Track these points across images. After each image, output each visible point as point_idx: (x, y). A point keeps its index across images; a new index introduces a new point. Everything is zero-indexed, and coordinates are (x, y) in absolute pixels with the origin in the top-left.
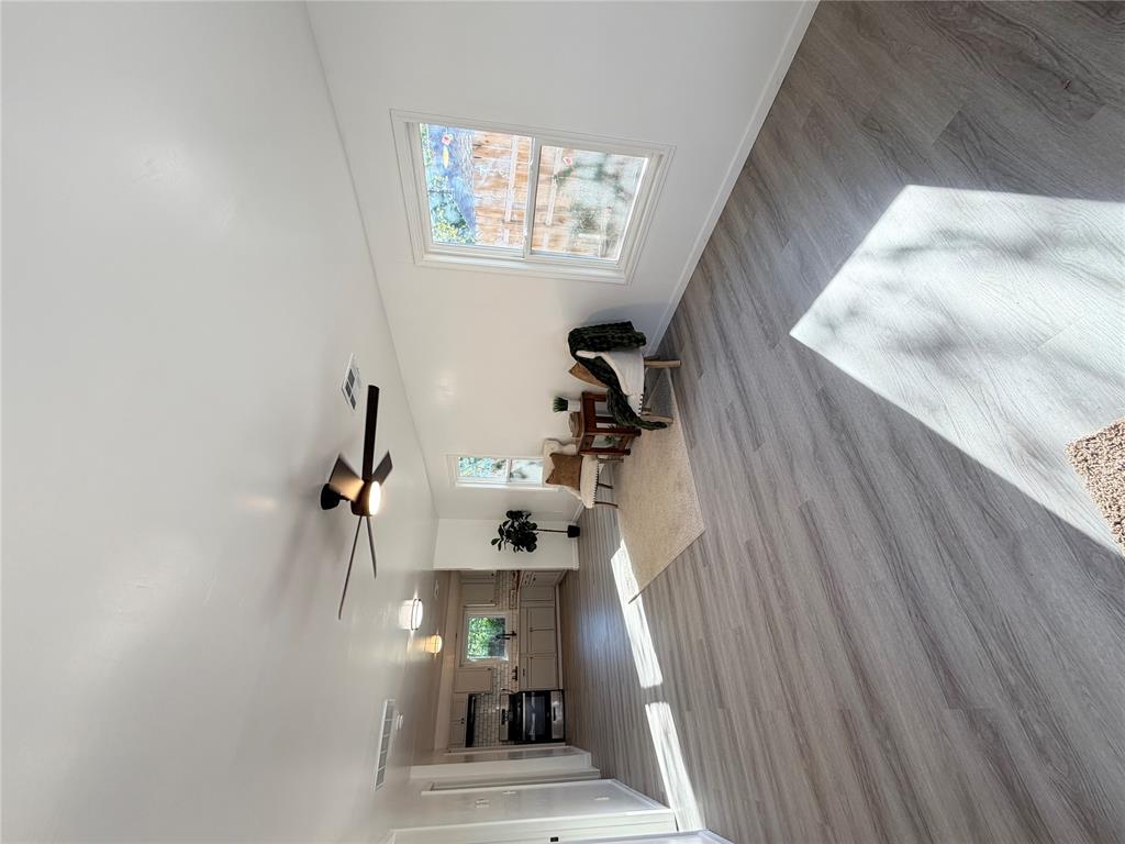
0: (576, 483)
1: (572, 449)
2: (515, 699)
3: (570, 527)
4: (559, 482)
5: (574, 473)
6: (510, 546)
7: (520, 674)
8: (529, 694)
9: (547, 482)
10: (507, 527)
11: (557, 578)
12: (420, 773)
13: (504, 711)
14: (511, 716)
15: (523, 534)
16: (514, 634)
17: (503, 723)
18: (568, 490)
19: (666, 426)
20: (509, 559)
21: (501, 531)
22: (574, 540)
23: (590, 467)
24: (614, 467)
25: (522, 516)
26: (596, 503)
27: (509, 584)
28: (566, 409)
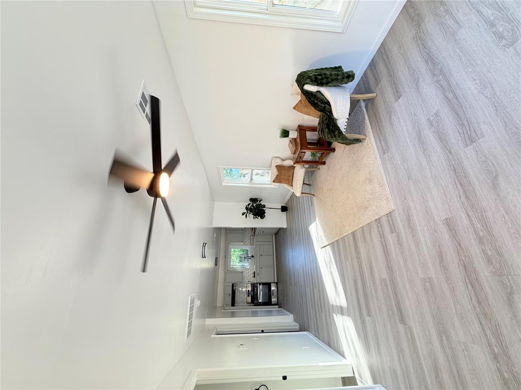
0: (290, 182)
1: (289, 163)
2: (254, 286)
3: (282, 207)
4: (280, 182)
5: (289, 176)
6: (251, 216)
7: (256, 275)
8: (260, 284)
9: (274, 181)
10: (250, 206)
11: (275, 231)
12: (210, 322)
13: (249, 291)
14: (252, 293)
15: (258, 210)
16: (253, 257)
17: (249, 296)
18: (286, 186)
19: (361, 141)
20: (251, 222)
21: (247, 208)
22: (284, 213)
23: (300, 172)
24: (313, 172)
25: (257, 201)
26: (302, 193)
27: (249, 234)
28: (288, 136)
